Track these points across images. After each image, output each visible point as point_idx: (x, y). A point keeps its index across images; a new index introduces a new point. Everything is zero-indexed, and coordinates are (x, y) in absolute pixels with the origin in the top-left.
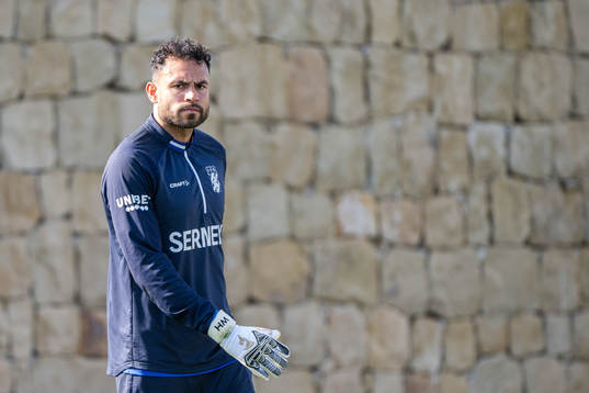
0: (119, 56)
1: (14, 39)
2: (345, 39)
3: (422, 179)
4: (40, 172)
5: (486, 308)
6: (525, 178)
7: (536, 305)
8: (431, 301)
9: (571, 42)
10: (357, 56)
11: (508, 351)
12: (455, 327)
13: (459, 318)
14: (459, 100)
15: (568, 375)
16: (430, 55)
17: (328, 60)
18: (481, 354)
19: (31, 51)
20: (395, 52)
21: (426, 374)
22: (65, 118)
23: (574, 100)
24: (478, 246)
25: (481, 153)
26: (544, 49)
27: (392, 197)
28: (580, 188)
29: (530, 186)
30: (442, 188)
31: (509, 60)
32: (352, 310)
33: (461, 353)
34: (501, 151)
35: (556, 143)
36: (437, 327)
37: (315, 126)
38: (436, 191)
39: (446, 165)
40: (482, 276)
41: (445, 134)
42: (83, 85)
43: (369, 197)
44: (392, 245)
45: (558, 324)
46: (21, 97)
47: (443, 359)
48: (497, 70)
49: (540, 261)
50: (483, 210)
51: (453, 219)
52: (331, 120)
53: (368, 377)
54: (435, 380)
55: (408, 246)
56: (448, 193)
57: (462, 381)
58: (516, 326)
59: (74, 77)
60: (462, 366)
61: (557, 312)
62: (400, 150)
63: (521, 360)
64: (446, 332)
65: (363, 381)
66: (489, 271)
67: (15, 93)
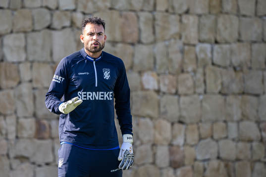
0: (52, 15)
1: (9, 8)
2: (145, 9)
3: (177, 66)
4: (19, 63)
5: (203, 120)
6: (219, 66)
7: (224, 118)
8: (181, 116)
9: (238, 10)
10: (150, 15)
11: (212, 137)
12: (190, 127)
13: (192, 124)
14: (192, 34)
15: (237, 147)
16: (180, 15)
17: (138, 17)
18: (201, 139)
19: (16, 13)
20: (166, 14)
21: (178, 146)
22: (30, 41)
23: (239, 34)
24: (200, 94)
25: (201, 56)
26: (227, 13)
27: (165, 73)
28: (242, 70)
29: (221, 69)
30: (185, 70)
31: (213, 17)
32: (148, 120)
33: (193, 138)
34: (209, 55)
35: (232, 52)
36: (183, 127)
37: (133, 44)
38: (183, 71)
39: (186, 61)
40: (202, 106)
41: (186, 48)
42: (37, 27)
43: (154, 73)
44: (164, 93)
45: (233, 126)
46: (12, 32)
47: (185, 140)
48: (208, 22)
49: (225, 100)
50: (202, 79)
51: (190, 83)
52: (139, 42)
53: (154, 147)
54: (182, 149)
55: (171, 94)
56: (188, 72)
57: (193, 149)
58: (215, 127)
59: (33, 24)
60: (193, 143)
61: (232, 121)
62: (168, 54)
63: (217, 141)
64: (186, 129)
65: (152, 149)
66: (204, 104)
67: (9, 31)
